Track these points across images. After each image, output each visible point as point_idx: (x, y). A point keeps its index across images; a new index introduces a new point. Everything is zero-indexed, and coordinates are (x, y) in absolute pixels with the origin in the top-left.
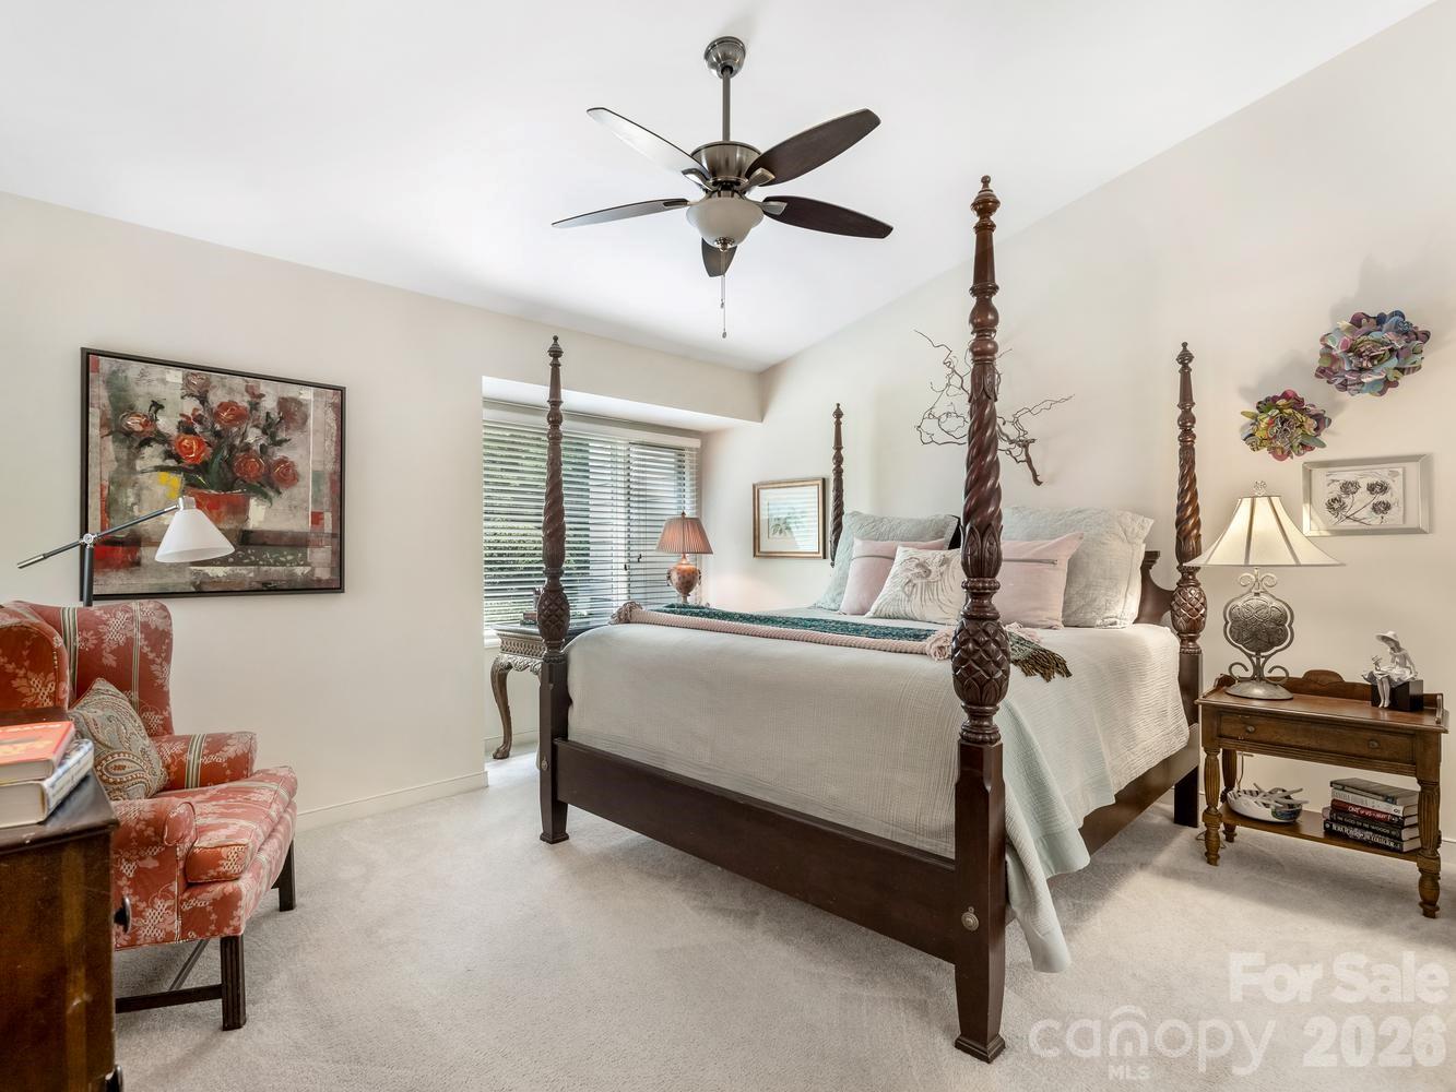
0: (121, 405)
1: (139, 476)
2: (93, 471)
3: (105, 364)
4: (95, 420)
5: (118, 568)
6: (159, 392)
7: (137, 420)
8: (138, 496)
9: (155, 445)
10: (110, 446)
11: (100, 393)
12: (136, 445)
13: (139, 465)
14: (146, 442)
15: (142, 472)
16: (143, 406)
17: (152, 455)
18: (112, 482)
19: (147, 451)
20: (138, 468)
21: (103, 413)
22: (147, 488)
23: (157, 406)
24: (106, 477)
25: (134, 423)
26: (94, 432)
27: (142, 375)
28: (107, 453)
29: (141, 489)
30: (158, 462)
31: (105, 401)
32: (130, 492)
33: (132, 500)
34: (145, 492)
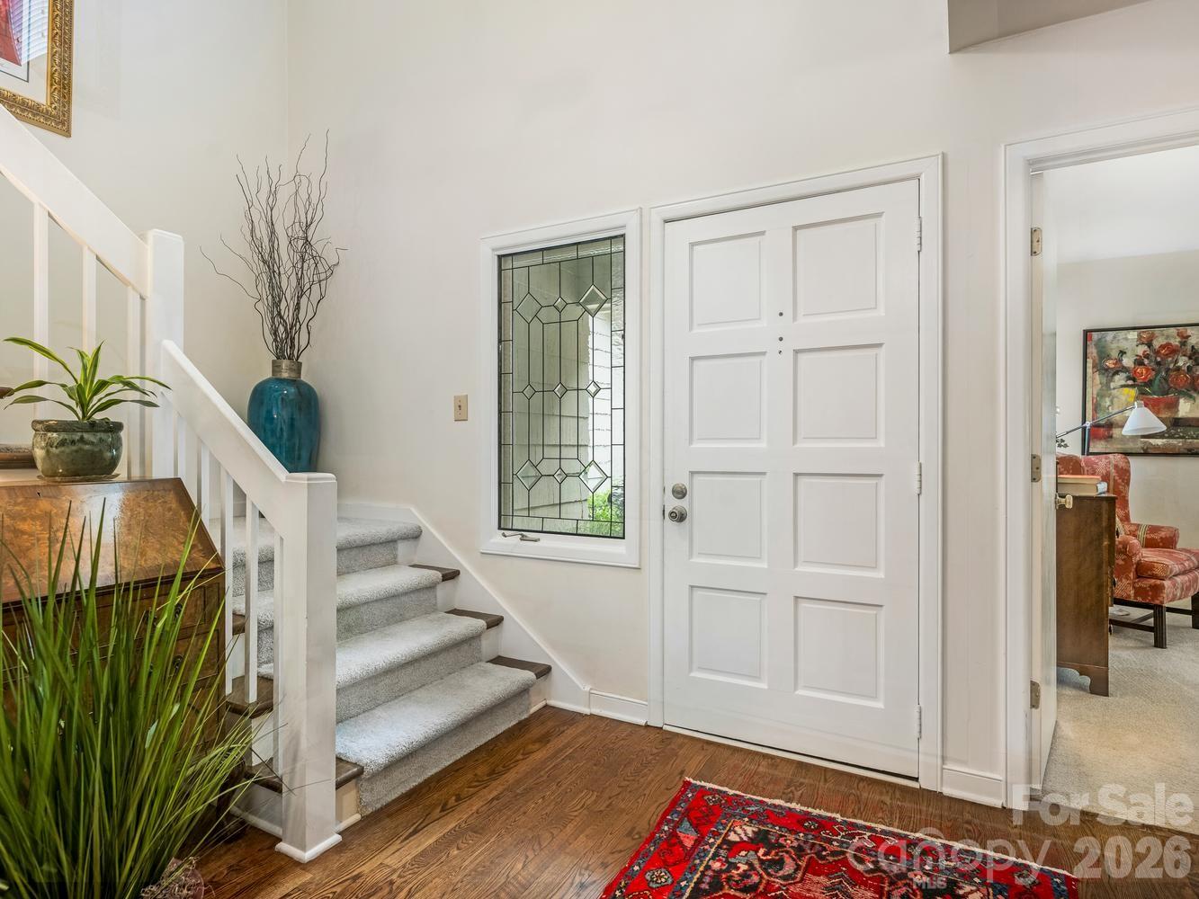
0: (1103, 355)
1: (1113, 391)
2: (1089, 390)
3: (1095, 336)
4: (1090, 365)
5: (1100, 439)
6: (1124, 345)
7: (1111, 361)
8: (1112, 402)
9: (1121, 374)
10: (1097, 376)
11: (1092, 351)
12: (1111, 374)
13: (1112, 385)
14: (1117, 373)
15: (1114, 389)
16: (1115, 354)
17: (1120, 379)
18: (1098, 395)
19: (1117, 377)
20: (1112, 387)
21: (1094, 361)
22: (1117, 397)
23: (1122, 353)
24: (1095, 392)
25: (1110, 364)
26: (1089, 371)
27: (1115, 337)
28: (1096, 380)
29: (1113, 398)
30: (1123, 382)
31: (1095, 354)
32: (1107, 400)
33: (1108, 403)
34: (1115, 399)
